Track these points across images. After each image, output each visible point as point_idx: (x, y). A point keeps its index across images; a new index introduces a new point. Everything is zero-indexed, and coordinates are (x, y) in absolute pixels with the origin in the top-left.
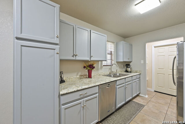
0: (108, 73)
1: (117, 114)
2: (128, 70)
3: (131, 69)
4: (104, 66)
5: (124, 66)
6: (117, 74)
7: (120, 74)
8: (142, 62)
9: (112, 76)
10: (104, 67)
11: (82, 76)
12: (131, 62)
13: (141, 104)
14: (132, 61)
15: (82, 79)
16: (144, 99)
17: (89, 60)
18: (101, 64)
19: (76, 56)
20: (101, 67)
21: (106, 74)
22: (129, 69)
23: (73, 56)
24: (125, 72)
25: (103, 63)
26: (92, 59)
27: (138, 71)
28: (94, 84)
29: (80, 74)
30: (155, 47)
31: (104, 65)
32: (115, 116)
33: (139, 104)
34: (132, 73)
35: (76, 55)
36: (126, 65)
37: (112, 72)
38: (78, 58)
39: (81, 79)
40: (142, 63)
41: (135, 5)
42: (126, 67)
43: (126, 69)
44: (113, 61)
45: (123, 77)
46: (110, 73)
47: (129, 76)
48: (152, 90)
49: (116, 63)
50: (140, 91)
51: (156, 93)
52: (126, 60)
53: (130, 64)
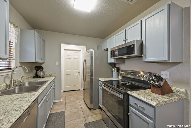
2: (39, 74)
3: (44, 72)
5: (31, 69)
6: (24, 84)
8: (57, 63)
9: (17, 89)
12: (42, 63)
14: (44, 63)
22: (41, 74)
24: (34, 77)
27: (53, 75)
30: (64, 50)
34: (45, 78)
36: (36, 67)
37: (14, 83)
40: (57, 65)
42: (34, 71)
43: (35, 73)
44: (14, 61)
45: (44, 87)
46: (10, 86)
47: (48, 83)
48: (62, 91)
49: (19, 65)
50: (55, 97)
51: (65, 92)
52: (39, 60)
53: (42, 66)
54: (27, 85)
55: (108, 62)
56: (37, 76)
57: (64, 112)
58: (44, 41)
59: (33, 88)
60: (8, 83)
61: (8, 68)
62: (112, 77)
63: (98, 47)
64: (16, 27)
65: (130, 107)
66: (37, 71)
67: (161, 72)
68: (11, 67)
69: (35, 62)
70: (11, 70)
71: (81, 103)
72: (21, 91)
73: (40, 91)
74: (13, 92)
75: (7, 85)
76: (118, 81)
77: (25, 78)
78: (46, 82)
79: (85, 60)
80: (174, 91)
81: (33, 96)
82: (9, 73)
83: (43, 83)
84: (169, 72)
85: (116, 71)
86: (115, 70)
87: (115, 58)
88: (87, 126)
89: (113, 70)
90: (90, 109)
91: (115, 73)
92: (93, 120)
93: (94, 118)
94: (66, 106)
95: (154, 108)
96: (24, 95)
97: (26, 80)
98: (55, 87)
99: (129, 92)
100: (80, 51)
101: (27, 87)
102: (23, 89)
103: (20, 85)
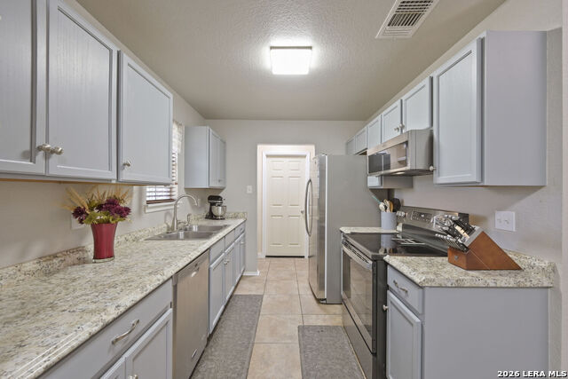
0: (162, 229)
1: (213, 350)
2: (215, 212)
3: (224, 208)
4: (149, 202)
5: (202, 200)
6: (191, 228)
7: (199, 227)
8: (250, 188)
9: (181, 234)
10: (151, 209)
11: (55, 256)
12: (221, 190)
13: (255, 295)
14: (224, 188)
15: (58, 271)
16: (255, 283)
17: (114, 182)
18: (141, 195)
19: (49, 153)
20: (141, 209)
21: (157, 234)
22: (218, 211)
23: (30, 156)
24: (207, 218)
25: (148, 194)
26: (127, 175)
27: (241, 214)
28: (159, 276)
29: (37, 249)
30: (267, 156)
31: (148, 199)
32: (212, 360)
33: (250, 297)
34: (226, 220)
35: (53, 152)
36: (211, 198)
37: (177, 224)
38: (59, 168)
39: (49, 273)
40: (248, 192)
41: (272, 48)
42: (208, 206)
43: (208, 210)
44: (176, 186)
45: (221, 235)
46: (172, 229)
47: (229, 229)
48: (262, 255)
49: (184, 193)
50: (244, 263)
51: (270, 259)
52: (215, 184)
53: (220, 195)
54: (195, 229)
55: (369, 185)
56: (211, 216)
57: (262, 297)
58: (225, 143)
59: (204, 234)
60: (170, 225)
61: (168, 198)
62: (380, 225)
63: (347, 144)
64: (179, 125)
65: (388, 292)
66: (212, 204)
67: (497, 212)
68: (173, 197)
69: (207, 187)
70: (173, 203)
71: (301, 285)
72: (187, 237)
73: (214, 239)
74: (177, 238)
75: (168, 226)
76: (394, 235)
77: (192, 217)
78: (226, 226)
79: (310, 181)
80: (522, 266)
81: (204, 245)
82: (170, 206)
83: (219, 229)
84: (514, 213)
85: (388, 210)
86: (386, 208)
87: (382, 175)
88: (303, 332)
89: (382, 206)
90: (319, 301)
91: (387, 216)
92: (320, 323)
93: (325, 320)
94: (268, 287)
95: (421, 290)
96: (190, 242)
97: (193, 223)
98: (244, 241)
99: (387, 258)
100: (305, 156)
101: (195, 233)
102: (189, 235)
103: (186, 230)
